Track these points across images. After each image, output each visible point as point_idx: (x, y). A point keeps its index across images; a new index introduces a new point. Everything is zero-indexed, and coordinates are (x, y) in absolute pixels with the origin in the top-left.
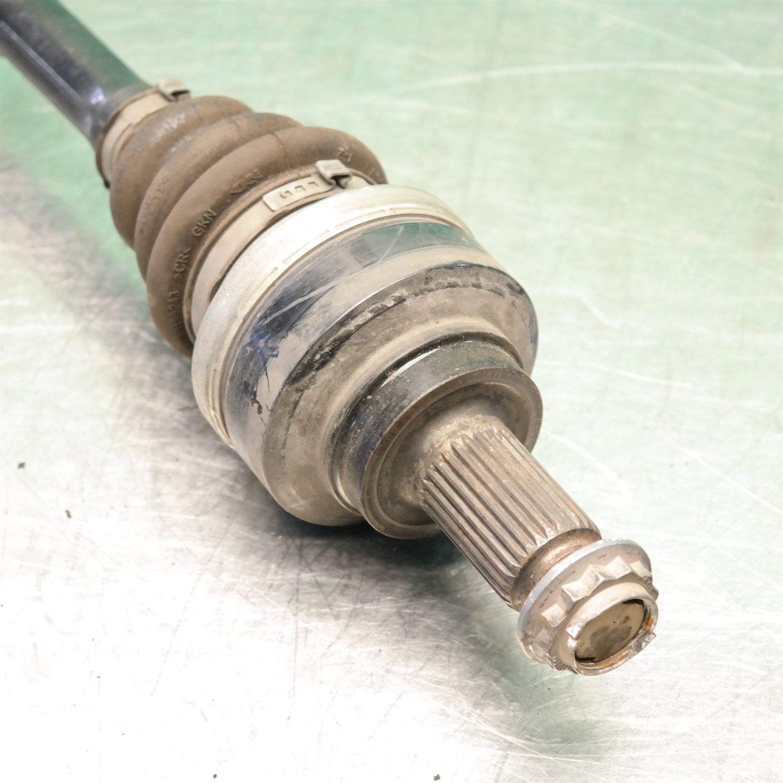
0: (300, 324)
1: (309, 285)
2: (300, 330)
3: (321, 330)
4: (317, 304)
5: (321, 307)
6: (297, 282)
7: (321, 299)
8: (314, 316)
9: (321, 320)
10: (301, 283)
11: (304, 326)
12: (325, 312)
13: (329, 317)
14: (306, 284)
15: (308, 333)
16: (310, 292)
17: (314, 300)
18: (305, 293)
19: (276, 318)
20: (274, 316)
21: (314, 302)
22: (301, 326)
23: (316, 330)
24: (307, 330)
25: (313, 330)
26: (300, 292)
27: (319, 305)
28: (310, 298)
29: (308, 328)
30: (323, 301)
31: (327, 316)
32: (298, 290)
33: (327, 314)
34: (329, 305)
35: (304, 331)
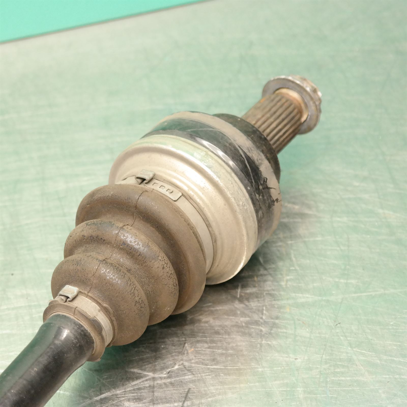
0: (257, 163)
1: (239, 157)
2: (259, 163)
3: (260, 152)
4: (248, 154)
5: (250, 152)
6: (238, 163)
7: (245, 152)
8: (254, 155)
9: (255, 152)
10: (238, 162)
11: (257, 160)
12: (252, 150)
13: (254, 148)
14: (239, 159)
15: (261, 159)
16: (243, 158)
17: (246, 155)
18: (243, 160)
19: (253, 176)
20: (252, 177)
21: (247, 155)
22: (258, 163)
23: (259, 155)
24: (260, 159)
25: (259, 156)
26: (243, 162)
27: (248, 152)
28: (245, 157)
29: (258, 159)
30: (246, 151)
31: (254, 149)
32: (242, 164)
33: (253, 149)
34: (248, 148)
35: (260, 161)
